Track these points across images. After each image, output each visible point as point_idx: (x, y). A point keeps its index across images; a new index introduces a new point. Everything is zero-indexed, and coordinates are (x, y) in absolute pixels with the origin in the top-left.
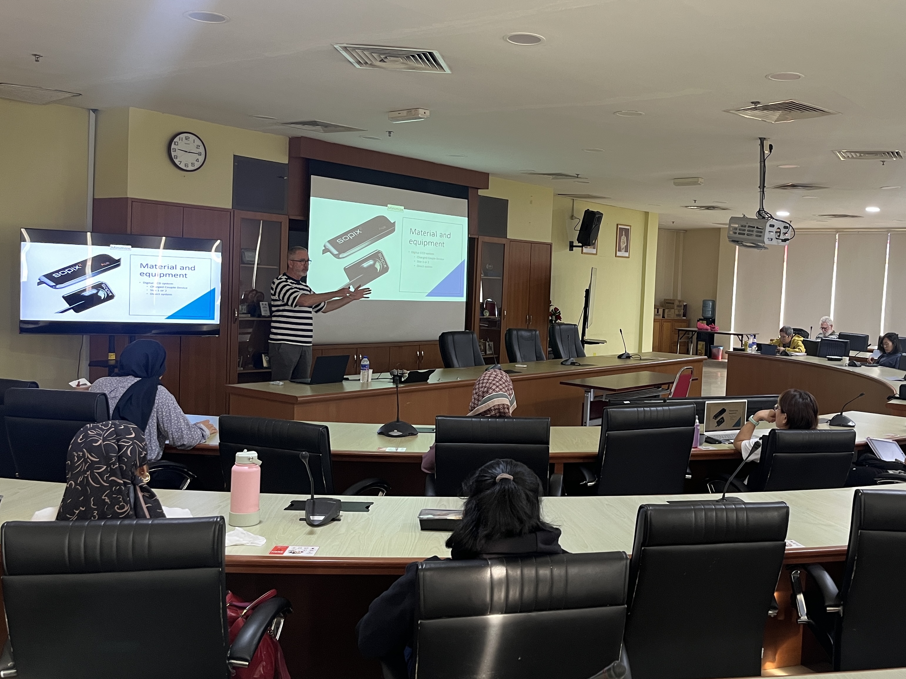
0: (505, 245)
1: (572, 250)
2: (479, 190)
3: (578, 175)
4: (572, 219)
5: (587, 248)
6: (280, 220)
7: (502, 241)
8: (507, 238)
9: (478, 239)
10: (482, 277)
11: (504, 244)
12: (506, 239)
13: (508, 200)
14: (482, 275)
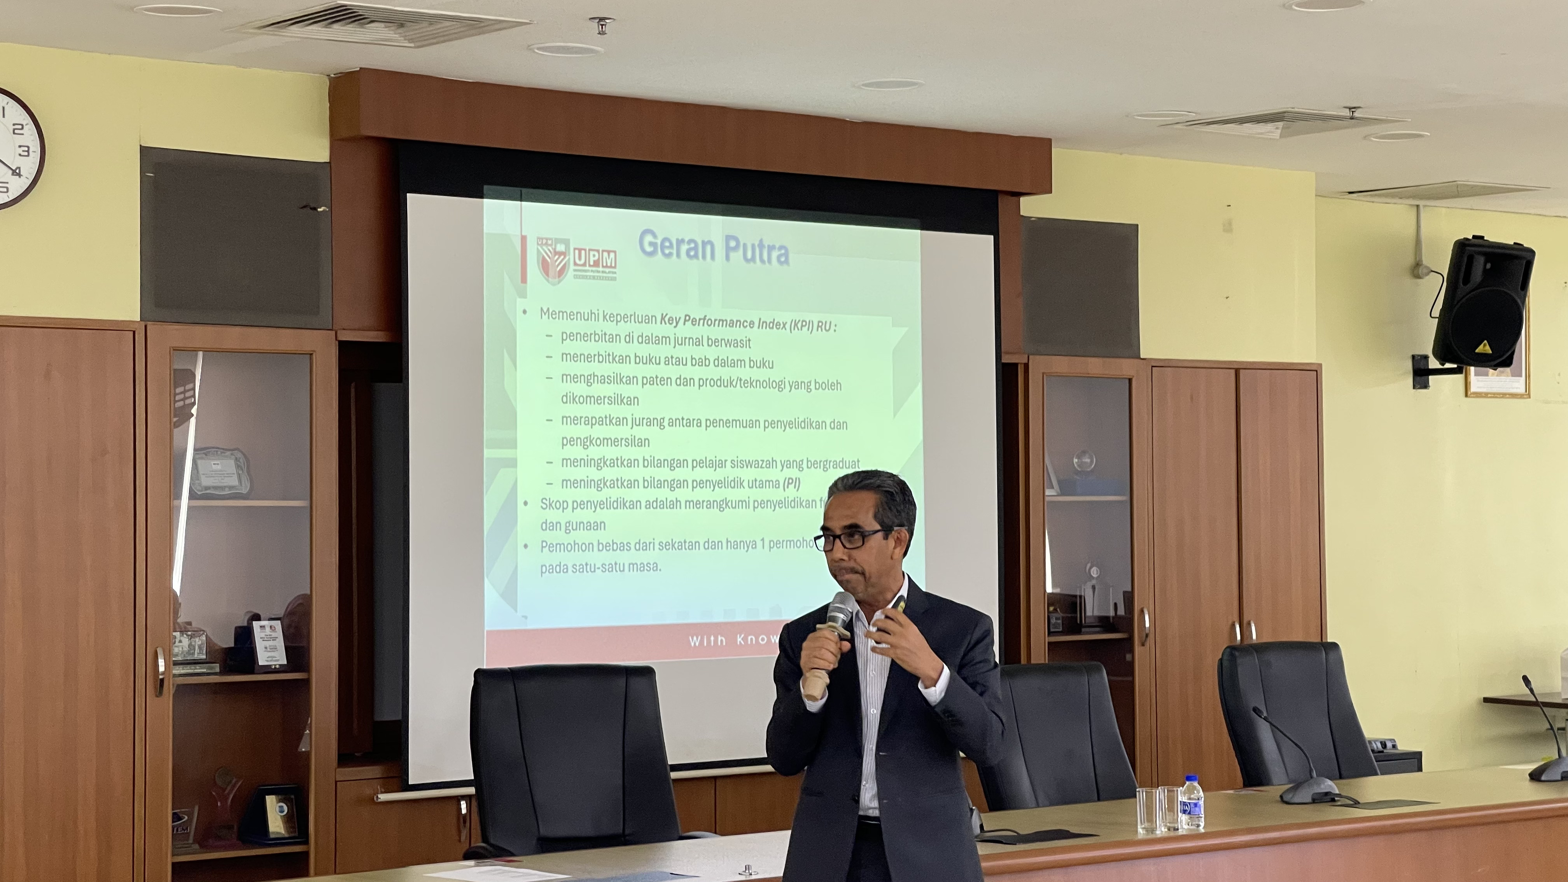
0: (1134, 380)
1: (1425, 386)
2: (1022, 199)
3: (1352, 109)
4: (1418, 277)
5: (1487, 375)
6: (308, 348)
7: (1125, 367)
8: (1138, 357)
9: (1026, 366)
10: (1047, 499)
11: (1130, 380)
12: (1136, 361)
13: (1138, 225)
14: (1048, 492)
